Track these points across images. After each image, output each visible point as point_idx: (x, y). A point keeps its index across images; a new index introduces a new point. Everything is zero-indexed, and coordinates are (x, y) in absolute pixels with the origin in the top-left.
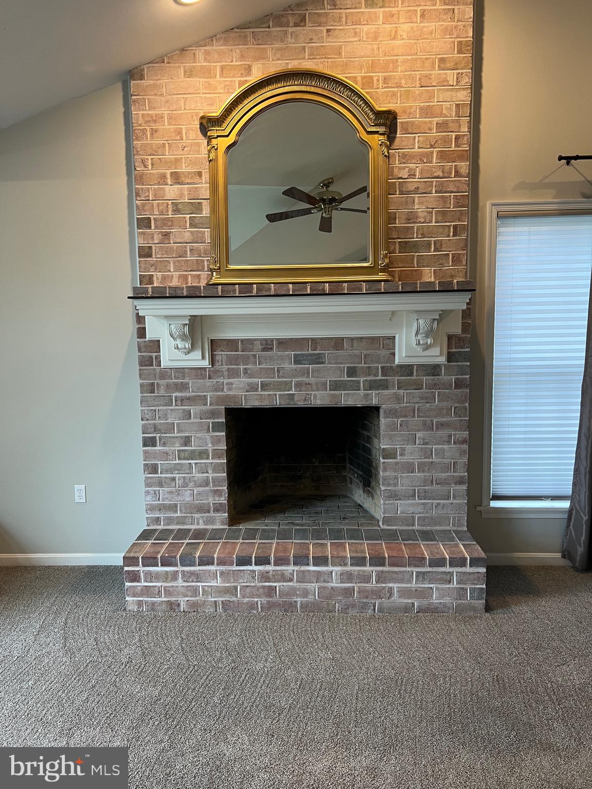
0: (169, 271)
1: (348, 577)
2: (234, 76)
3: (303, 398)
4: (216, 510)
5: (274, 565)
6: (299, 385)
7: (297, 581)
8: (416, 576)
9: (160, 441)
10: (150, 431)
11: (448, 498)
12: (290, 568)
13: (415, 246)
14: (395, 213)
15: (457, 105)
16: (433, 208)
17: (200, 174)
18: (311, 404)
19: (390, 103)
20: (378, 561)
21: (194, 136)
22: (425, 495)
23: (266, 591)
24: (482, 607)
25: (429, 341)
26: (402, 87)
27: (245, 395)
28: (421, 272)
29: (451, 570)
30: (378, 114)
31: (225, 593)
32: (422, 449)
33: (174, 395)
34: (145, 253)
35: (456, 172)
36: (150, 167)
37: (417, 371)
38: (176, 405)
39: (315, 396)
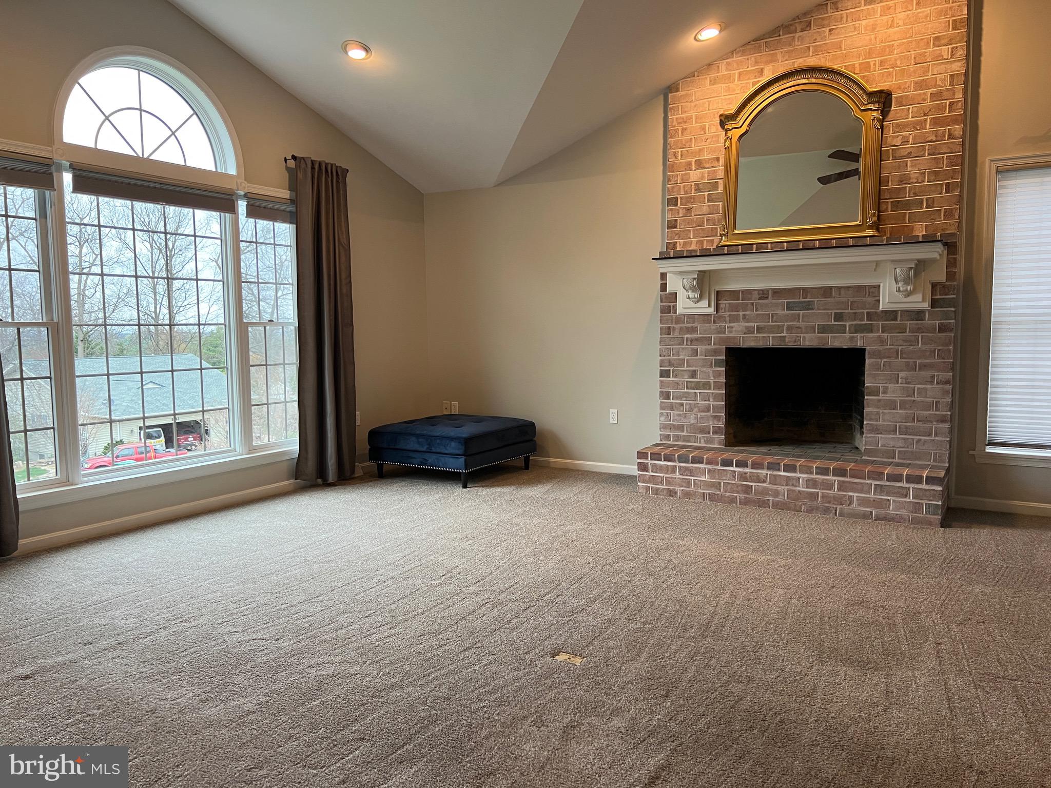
0: (690, 238)
1: (812, 483)
2: (749, 79)
3: (793, 339)
4: (715, 432)
5: (752, 468)
6: (790, 329)
7: (770, 483)
8: (875, 488)
9: (673, 373)
10: (665, 365)
11: (930, 435)
12: (764, 472)
13: (908, 205)
14: (888, 177)
15: (952, 76)
16: (926, 170)
17: (718, 159)
18: (800, 345)
19: (885, 82)
20: (840, 472)
21: (715, 129)
22: (906, 431)
23: (744, 488)
24: (938, 522)
25: (909, 288)
26: (897, 67)
27: (743, 337)
28: (913, 227)
29: (908, 485)
30: (871, 94)
31: (712, 487)
32: (904, 388)
33: (685, 336)
34: (672, 225)
35: (950, 135)
36: (679, 158)
37: (901, 316)
38: (687, 345)
39: (804, 338)
